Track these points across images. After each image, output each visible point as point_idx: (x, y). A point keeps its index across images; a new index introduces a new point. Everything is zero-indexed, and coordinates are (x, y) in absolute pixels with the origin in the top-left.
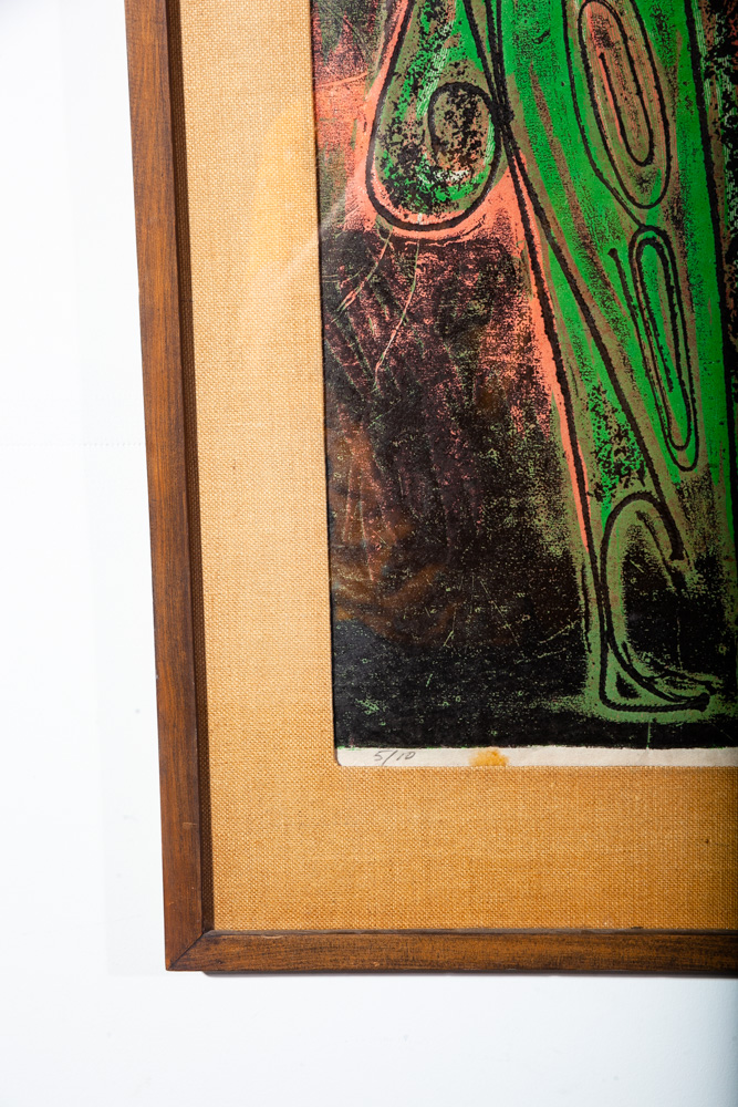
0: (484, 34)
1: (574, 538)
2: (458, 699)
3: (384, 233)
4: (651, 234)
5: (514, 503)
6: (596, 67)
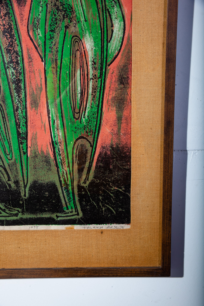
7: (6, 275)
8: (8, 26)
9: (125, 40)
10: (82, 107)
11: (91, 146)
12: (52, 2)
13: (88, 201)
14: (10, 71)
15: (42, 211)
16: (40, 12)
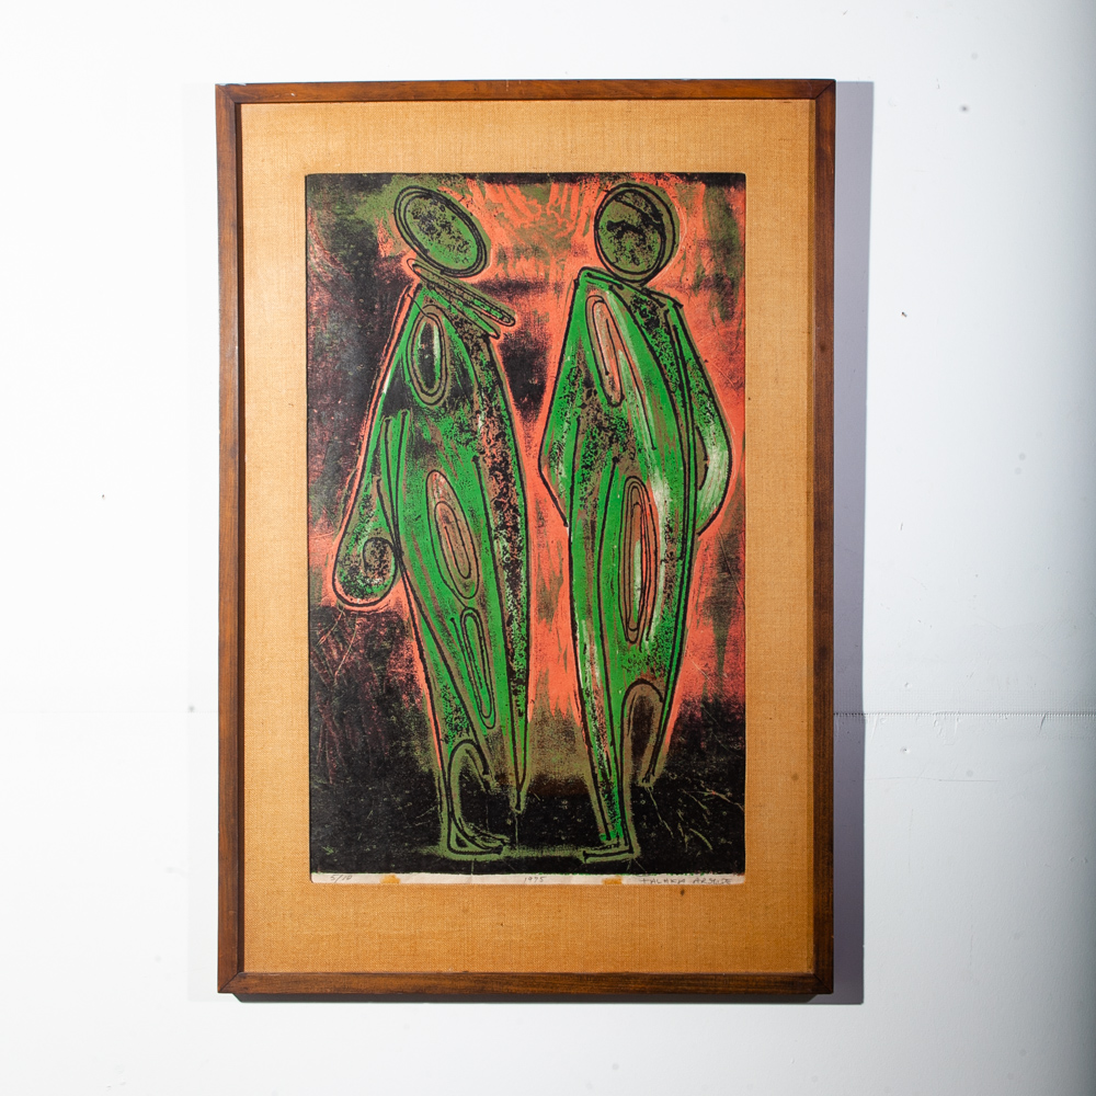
0: (390, 515)
1: (434, 763)
2: (375, 847)
4: (471, 611)
5: (404, 743)
6: (443, 532)
7: (473, 984)
8: (501, 459)
9: (731, 484)
10: (643, 618)
11: (661, 700)
12: (588, 414)
14: (501, 544)
15: (554, 842)
16: (564, 433)
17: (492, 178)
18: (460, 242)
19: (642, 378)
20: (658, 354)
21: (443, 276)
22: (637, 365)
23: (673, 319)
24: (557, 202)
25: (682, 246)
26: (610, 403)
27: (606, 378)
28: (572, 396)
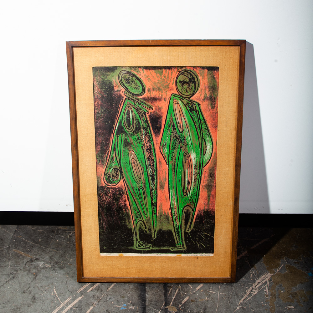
0: (119, 162)
2: (117, 247)
3: (106, 186)
4: (141, 187)
5: (124, 221)
6: (133, 167)
7: (143, 281)
8: (149, 147)
9: (213, 154)
10: (188, 189)
11: (192, 210)
12: (173, 135)
13: (190, 241)
14: (149, 170)
15: (164, 246)
16: (167, 140)
17: (146, 68)
18: (137, 87)
19: (189, 125)
20: (193, 118)
21: (133, 96)
22: (187, 121)
23: (198, 108)
24: (165, 75)
25: (200, 88)
26: (179, 132)
27: (179, 125)
28: (169, 130)
